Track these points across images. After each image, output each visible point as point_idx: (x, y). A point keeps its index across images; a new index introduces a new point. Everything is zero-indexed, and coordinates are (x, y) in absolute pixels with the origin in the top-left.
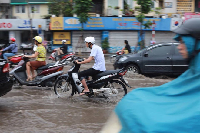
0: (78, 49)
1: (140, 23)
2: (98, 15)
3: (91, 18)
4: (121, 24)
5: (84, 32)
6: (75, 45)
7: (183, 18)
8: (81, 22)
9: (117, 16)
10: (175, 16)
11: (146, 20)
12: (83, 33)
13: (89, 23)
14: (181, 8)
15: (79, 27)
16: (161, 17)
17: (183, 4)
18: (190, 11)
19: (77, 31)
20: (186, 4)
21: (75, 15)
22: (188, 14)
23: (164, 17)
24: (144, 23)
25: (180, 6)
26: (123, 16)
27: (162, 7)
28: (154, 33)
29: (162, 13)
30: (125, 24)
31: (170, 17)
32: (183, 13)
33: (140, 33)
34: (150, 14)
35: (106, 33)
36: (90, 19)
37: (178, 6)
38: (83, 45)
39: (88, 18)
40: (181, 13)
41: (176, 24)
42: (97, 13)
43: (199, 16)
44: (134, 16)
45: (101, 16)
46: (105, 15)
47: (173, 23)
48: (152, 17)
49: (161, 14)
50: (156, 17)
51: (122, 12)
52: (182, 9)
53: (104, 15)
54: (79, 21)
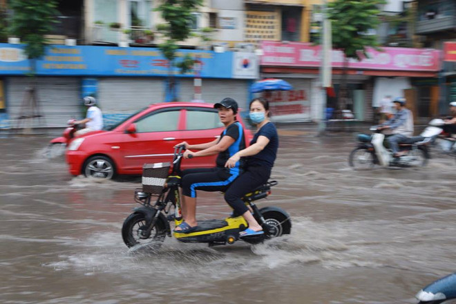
0: (23, 120)
1: (167, 61)
2: (71, 42)
3: (53, 48)
4: (124, 62)
5: (37, 80)
6: (15, 110)
7: (259, 52)
8: (30, 57)
9: (115, 45)
10: (242, 47)
11: (181, 54)
12: (36, 83)
13: (48, 58)
14: (254, 32)
15: (25, 69)
16: (212, 49)
17: (258, 22)
18: (272, 37)
19: (20, 77)
20: (263, 22)
21: (14, 40)
22: (267, 44)
23: (219, 50)
24: (178, 61)
25: (251, 26)
26: (131, 45)
27: (215, 27)
28: (198, 83)
29: (215, 40)
30: (136, 62)
31: (232, 49)
32: (258, 42)
33: (169, 83)
34: (189, 42)
35: (92, 83)
36: (51, 51)
37: (248, 26)
38: (36, 111)
39: (46, 47)
40: (254, 41)
41: (246, 65)
42: (70, 37)
43: (289, 48)
44: (154, 46)
45: (78, 43)
46: (87, 42)
47: (237, 63)
48: (192, 48)
49: (214, 43)
50: (202, 49)
51: (127, 35)
52: (256, 32)
53: (84, 40)
54: (25, 53)
